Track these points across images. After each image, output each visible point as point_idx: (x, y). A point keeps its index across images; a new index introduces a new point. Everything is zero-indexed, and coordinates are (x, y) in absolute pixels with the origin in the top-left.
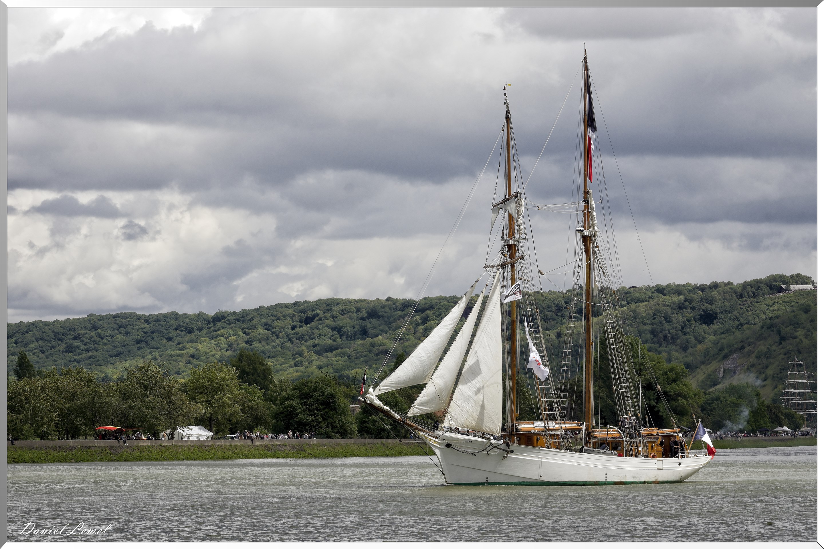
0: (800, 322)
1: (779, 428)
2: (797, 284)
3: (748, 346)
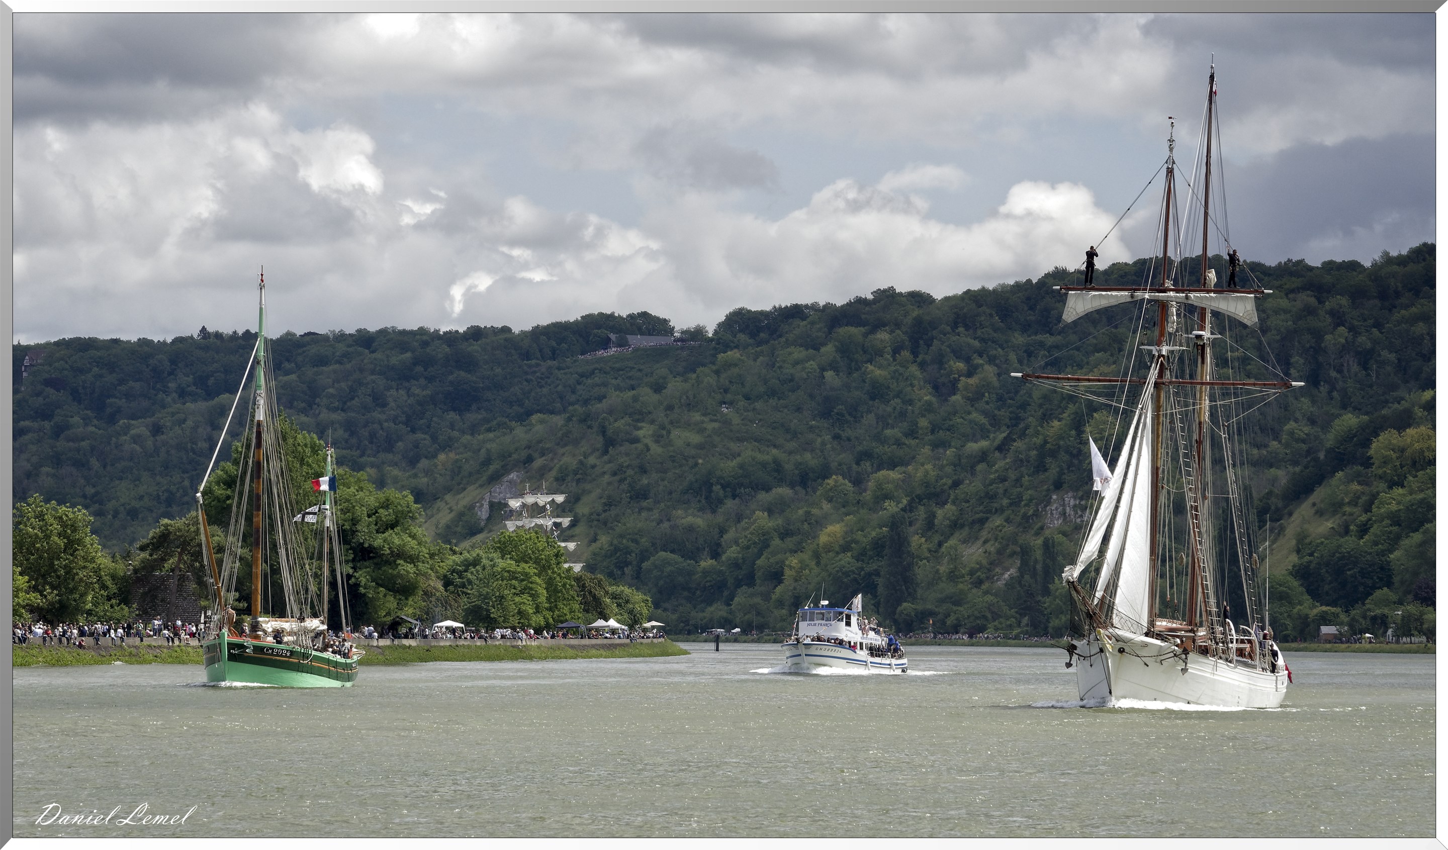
0: (644, 410)
1: (600, 623)
2: (643, 334)
3: (541, 457)
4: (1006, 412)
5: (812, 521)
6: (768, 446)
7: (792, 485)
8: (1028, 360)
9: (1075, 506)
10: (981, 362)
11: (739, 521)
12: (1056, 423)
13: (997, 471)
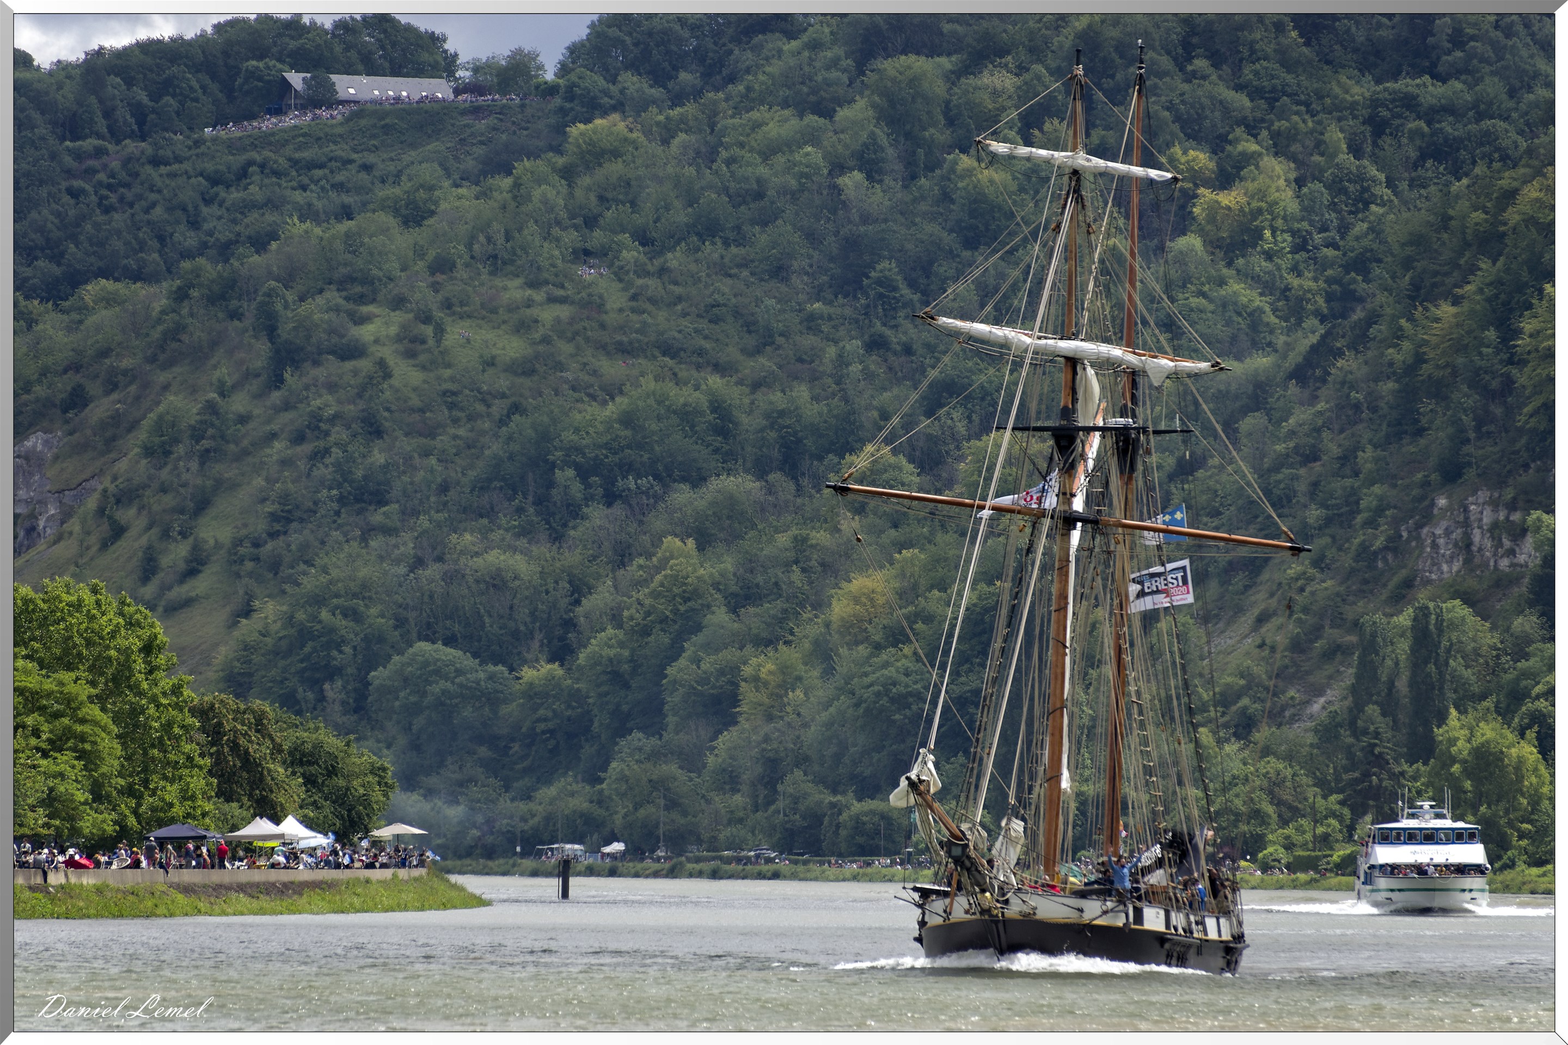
0: (375, 272)
1: (261, 827)
2: (372, 70)
3: (108, 393)
4: (1315, 279)
5: (813, 563)
6: (699, 367)
7: (760, 470)
8: (1375, 144)
9: (1495, 526)
10: (1253, 147)
11: (623, 565)
12: (1446, 310)
13: (1292, 433)
